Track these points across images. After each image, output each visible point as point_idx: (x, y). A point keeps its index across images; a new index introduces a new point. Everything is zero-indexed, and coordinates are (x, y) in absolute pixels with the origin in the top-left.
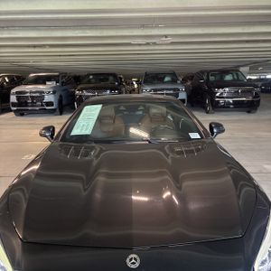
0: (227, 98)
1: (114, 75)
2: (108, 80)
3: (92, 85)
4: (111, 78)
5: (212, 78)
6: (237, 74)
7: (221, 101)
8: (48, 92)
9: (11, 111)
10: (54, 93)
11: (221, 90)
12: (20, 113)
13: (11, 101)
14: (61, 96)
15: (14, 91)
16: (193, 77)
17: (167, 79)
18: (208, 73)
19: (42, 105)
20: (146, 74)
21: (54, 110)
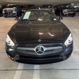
0: (66, 12)
1: (33, 5)
2: (31, 7)
3: (27, 8)
4: (32, 6)
5: (62, 7)
6: (70, 5)
7: (65, 13)
8: (14, 10)
9: (3, 16)
10: (16, 10)
11: (65, 10)
12: (6, 17)
13: (3, 13)
14: (18, 12)
15: (4, 10)
16: (57, 6)
17: (49, 7)
18: (61, 5)
19: (12, 14)
20: (43, 5)
21: (16, 16)
